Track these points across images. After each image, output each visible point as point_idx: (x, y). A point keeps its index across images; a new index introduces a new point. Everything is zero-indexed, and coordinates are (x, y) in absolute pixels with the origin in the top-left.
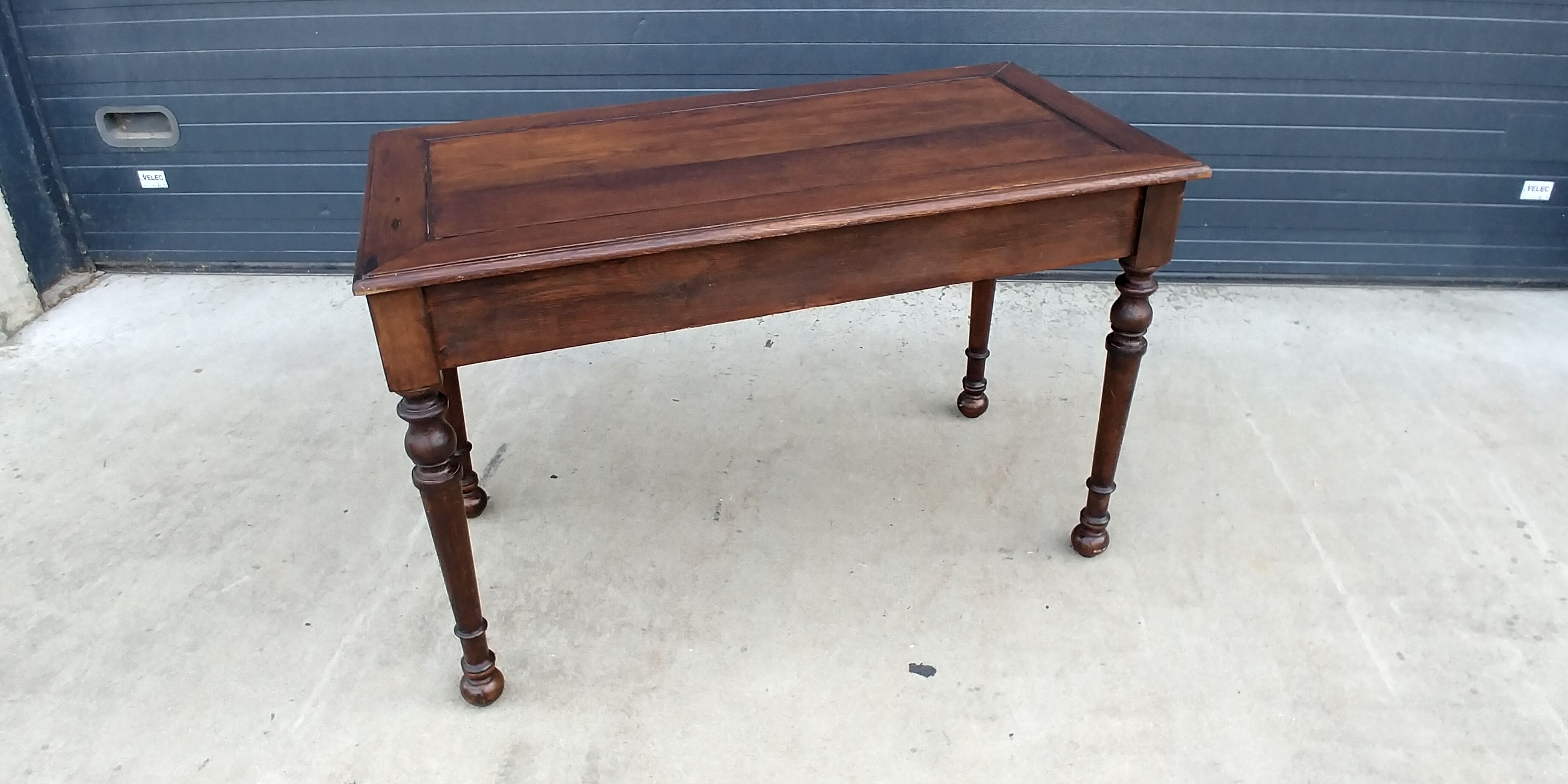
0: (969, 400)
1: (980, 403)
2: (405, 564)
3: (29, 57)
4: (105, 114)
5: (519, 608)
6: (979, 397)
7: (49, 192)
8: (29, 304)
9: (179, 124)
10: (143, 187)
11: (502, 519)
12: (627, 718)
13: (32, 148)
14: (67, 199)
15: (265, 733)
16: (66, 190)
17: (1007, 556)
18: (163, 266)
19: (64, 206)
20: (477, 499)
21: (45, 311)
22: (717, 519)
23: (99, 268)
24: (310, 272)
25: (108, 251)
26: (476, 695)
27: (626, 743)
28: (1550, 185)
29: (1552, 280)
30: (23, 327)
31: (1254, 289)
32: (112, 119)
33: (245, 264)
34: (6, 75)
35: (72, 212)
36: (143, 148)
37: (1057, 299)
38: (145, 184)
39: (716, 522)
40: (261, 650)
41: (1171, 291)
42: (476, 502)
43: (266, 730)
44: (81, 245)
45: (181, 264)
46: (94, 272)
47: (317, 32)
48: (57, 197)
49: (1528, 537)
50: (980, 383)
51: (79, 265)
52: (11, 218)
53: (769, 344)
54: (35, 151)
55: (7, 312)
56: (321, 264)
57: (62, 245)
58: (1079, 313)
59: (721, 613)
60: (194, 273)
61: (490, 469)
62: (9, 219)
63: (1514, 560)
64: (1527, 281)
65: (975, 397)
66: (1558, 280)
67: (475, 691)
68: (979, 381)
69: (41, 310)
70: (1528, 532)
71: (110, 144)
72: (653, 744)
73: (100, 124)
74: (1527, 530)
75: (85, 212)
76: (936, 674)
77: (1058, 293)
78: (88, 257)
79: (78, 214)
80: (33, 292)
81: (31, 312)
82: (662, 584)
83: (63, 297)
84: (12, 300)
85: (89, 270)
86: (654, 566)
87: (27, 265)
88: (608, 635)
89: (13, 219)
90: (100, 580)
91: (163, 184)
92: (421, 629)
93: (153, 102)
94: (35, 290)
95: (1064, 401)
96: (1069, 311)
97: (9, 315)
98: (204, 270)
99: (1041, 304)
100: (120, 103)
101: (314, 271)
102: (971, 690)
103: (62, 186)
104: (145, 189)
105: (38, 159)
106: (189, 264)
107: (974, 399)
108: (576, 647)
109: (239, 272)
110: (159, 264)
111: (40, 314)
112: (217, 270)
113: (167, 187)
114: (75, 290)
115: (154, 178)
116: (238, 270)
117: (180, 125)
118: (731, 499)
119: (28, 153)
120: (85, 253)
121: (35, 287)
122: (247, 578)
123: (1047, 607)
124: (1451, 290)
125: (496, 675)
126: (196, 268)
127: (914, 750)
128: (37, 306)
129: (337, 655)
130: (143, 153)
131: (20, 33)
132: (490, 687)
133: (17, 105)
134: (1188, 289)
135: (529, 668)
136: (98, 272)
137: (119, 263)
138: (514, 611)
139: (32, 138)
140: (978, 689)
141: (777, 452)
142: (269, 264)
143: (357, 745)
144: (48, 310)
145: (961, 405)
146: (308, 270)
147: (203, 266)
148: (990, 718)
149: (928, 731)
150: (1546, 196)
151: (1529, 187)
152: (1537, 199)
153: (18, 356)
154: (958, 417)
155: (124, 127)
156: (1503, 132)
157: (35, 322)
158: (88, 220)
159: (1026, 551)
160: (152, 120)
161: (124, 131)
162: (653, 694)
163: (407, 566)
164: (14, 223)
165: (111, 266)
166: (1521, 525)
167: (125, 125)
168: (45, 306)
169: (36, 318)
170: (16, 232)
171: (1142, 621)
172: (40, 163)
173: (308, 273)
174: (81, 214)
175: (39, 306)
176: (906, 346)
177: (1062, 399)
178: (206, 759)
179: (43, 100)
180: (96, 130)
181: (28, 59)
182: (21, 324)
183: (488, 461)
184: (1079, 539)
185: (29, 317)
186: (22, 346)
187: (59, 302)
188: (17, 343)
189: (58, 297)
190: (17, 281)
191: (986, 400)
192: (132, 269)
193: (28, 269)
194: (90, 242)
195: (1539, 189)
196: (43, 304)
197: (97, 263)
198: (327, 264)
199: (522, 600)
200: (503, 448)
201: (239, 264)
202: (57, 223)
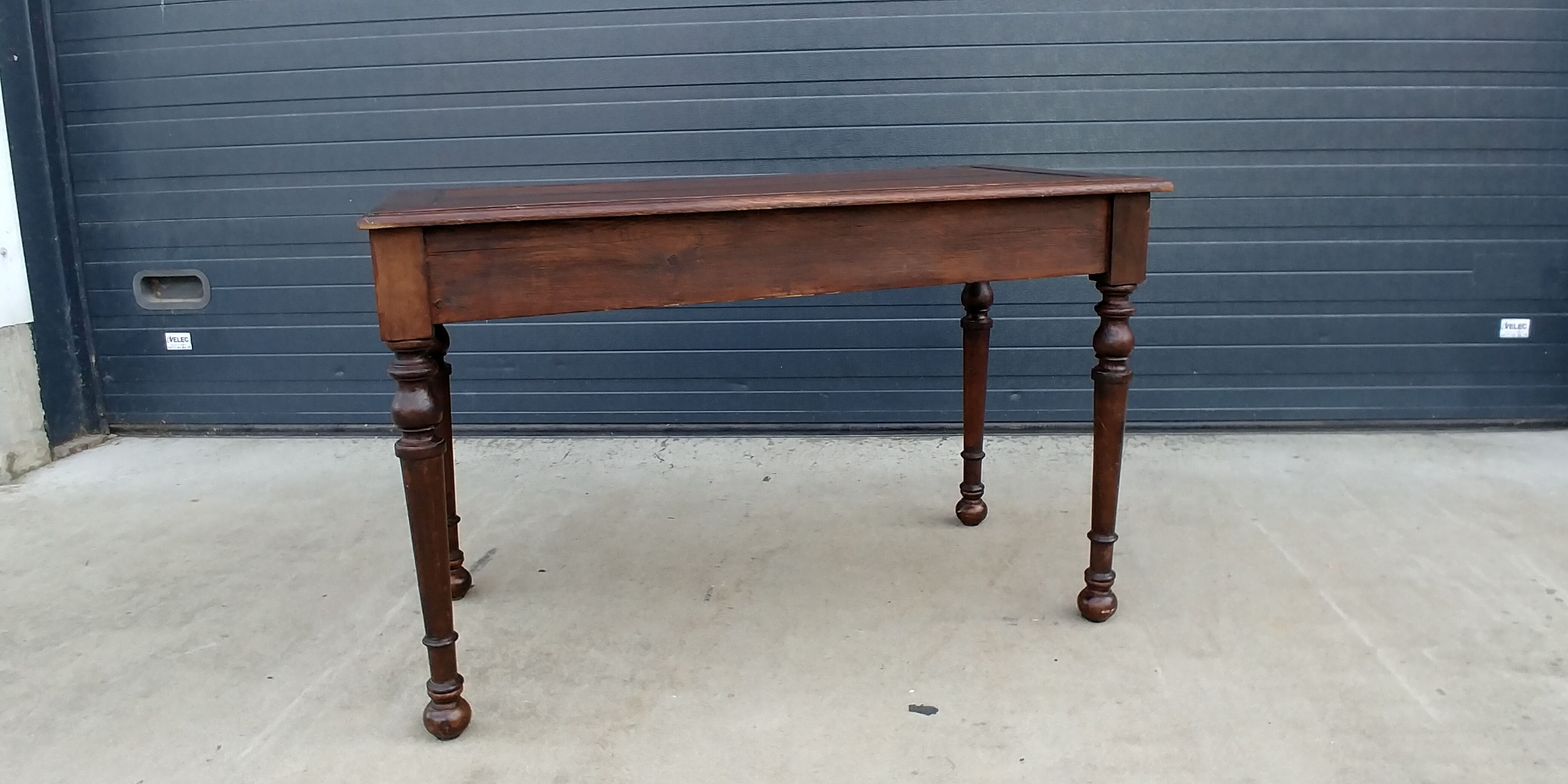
0: (968, 506)
1: (979, 508)
2: (380, 633)
3: (80, 224)
4: (142, 277)
5: (495, 666)
6: (977, 501)
7: (77, 353)
8: (39, 450)
9: (211, 287)
10: (168, 349)
11: (486, 601)
12: (601, 749)
13: (68, 309)
14: (94, 361)
15: (208, 761)
16: (94, 352)
17: (1011, 623)
18: (175, 430)
19: (90, 368)
20: (461, 578)
21: (52, 461)
22: (708, 600)
23: (113, 431)
24: (318, 435)
25: (123, 414)
26: (440, 723)
27: (598, 769)
28: (1527, 322)
29: (1549, 420)
30: (29, 471)
31: (1251, 436)
32: (149, 283)
33: (256, 426)
34: (56, 239)
35: (95, 373)
36: (174, 310)
37: (1055, 446)
38: (171, 346)
39: (707, 601)
40: (217, 697)
41: (1167, 438)
42: (459, 581)
43: (208, 759)
44: (99, 407)
45: (193, 427)
46: (108, 435)
47: (351, 200)
48: (84, 359)
49: (1558, 600)
50: (977, 486)
51: (94, 427)
52: (37, 365)
53: (766, 479)
54: (71, 312)
55: (16, 453)
56: (330, 426)
57: (82, 406)
58: (1076, 454)
59: (709, 668)
60: (205, 436)
61: (478, 565)
62: (34, 365)
63: (1549, 617)
64: (1523, 421)
65: (973, 502)
66: (1554, 420)
67: (439, 717)
68: (977, 484)
69: (49, 459)
70: (1559, 597)
71: (143, 306)
72: (628, 770)
73: (137, 287)
74: (1557, 595)
75: (109, 374)
76: (937, 713)
77: (1055, 442)
78: (104, 420)
79: (102, 375)
80: (45, 440)
81: (39, 459)
82: (647, 647)
83: (73, 452)
84: (23, 443)
85: (102, 432)
86: (639, 634)
87: (44, 413)
88: (587, 685)
89: (38, 367)
90: (62, 645)
91: (188, 346)
92: (389, 681)
93: (190, 266)
94: (47, 439)
95: (1064, 513)
96: (1066, 454)
97: (18, 456)
98: (215, 434)
99: (1039, 449)
100: (157, 267)
101: (322, 433)
102: (976, 724)
103: (92, 348)
104: (169, 351)
105: (72, 320)
106: (202, 427)
107: (972, 504)
108: (552, 695)
109: (249, 435)
110: (173, 426)
111: (48, 463)
112: (228, 433)
113: (191, 349)
114: (86, 447)
115: (180, 340)
116: (248, 433)
117: (213, 289)
118: (723, 585)
119: (63, 314)
120: (102, 415)
121: (47, 436)
122: (213, 644)
123: (1056, 660)
124: (1448, 433)
125: (462, 705)
126: (208, 431)
127: (915, 773)
128: (46, 454)
129: (296, 701)
130: (174, 315)
131: (75, 199)
132: (455, 715)
133: (61, 267)
134: (1185, 437)
135: (499, 711)
136: (112, 435)
137: (132, 426)
138: (489, 668)
139: (70, 299)
140: (984, 724)
141: (772, 552)
142: (280, 427)
143: (305, 771)
144: (56, 460)
145: (959, 511)
146: (317, 432)
147: (215, 429)
148: (999, 747)
149: (930, 758)
150: (1525, 333)
151: (1506, 325)
152: (1516, 336)
153: (17, 492)
154: (957, 526)
155: (159, 293)
156: (1471, 271)
157: (41, 468)
158: (111, 382)
159: (1031, 620)
160: (187, 286)
161: (158, 297)
162: (632, 731)
163: (382, 635)
164: (38, 370)
165: (125, 429)
166: (1550, 592)
167: (160, 292)
168: (54, 457)
169: (43, 465)
170: (39, 379)
171: (1159, 669)
172: (73, 323)
173: (316, 435)
174: (105, 376)
175: (48, 455)
176: (904, 479)
177: (1062, 512)
178: (141, 780)
179: (87, 265)
180: (132, 295)
181: (79, 225)
182: (27, 468)
183: (477, 560)
184: (1085, 602)
185: (37, 463)
186: (24, 485)
187: (68, 455)
188: (20, 483)
189: (68, 451)
190: (31, 426)
191: (985, 506)
192: (145, 433)
193: (45, 417)
194: (109, 405)
195: (1517, 326)
196: (52, 455)
197: (112, 426)
198: (336, 426)
199: (498, 659)
200: (493, 551)
201: (251, 426)
202: (80, 384)
